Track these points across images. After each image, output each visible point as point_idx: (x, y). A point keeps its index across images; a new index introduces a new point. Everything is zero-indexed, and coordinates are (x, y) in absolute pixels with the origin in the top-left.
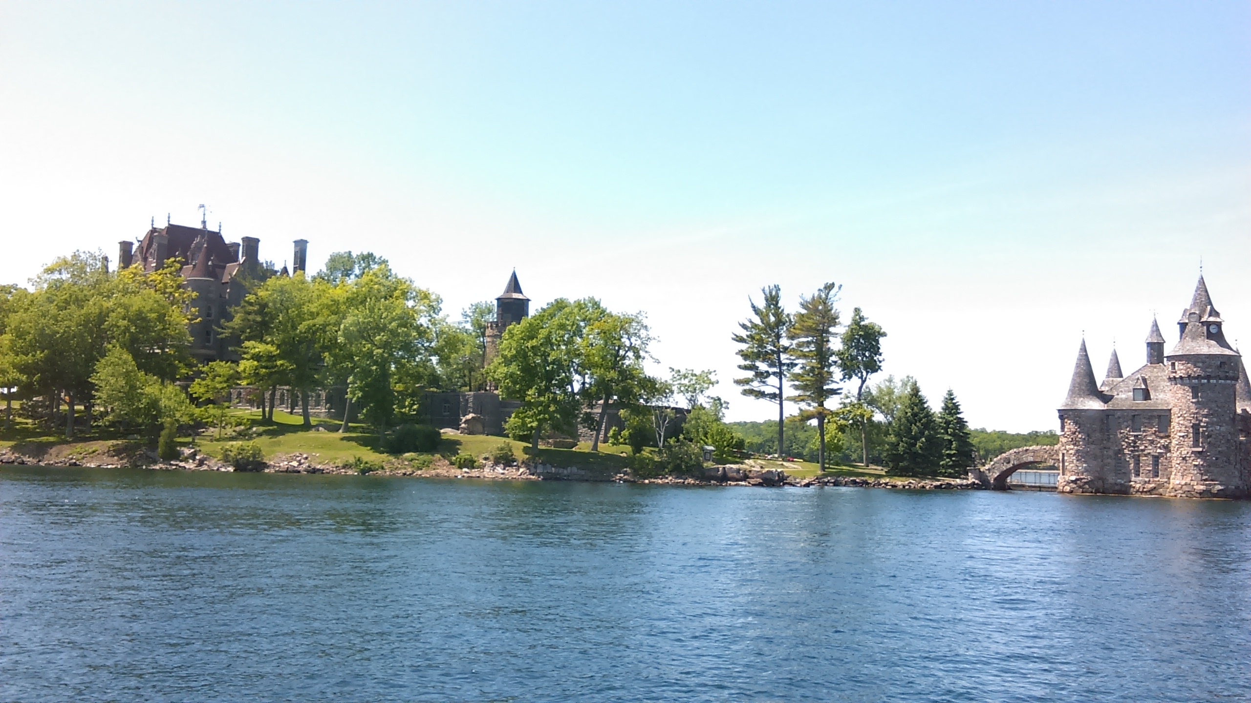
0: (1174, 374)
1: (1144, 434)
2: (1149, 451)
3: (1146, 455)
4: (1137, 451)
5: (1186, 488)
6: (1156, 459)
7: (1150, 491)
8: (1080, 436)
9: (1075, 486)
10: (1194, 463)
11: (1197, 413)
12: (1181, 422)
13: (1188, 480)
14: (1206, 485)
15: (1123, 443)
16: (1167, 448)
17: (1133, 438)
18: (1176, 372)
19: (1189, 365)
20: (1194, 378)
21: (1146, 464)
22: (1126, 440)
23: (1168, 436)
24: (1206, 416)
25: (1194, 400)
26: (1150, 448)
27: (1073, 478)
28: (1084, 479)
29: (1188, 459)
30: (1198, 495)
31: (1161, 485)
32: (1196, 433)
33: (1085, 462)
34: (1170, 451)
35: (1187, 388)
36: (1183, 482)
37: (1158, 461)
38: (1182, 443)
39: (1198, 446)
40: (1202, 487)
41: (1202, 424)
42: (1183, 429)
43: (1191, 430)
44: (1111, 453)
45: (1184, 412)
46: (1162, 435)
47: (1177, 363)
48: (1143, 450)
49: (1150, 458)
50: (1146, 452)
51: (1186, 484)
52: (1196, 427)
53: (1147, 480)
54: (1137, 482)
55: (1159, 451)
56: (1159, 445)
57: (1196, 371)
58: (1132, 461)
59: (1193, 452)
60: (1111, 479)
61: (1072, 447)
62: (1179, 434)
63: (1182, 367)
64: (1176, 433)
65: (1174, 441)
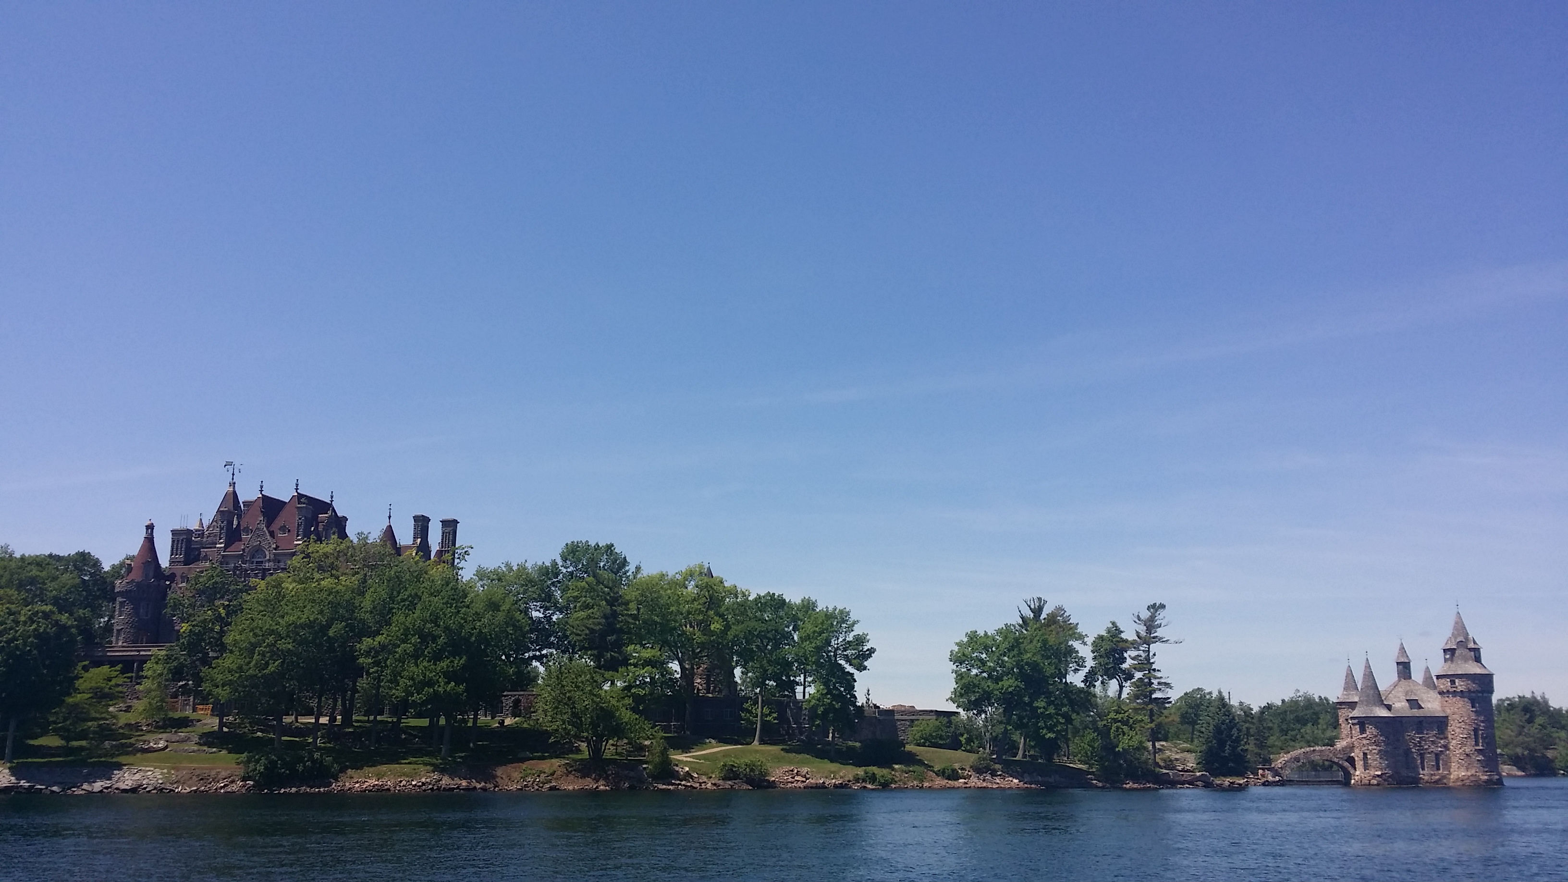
0: (1455, 689)
1: (1427, 736)
2: (1432, 750)
3: (1429, 753)
4: (1422, 750)
5: (1472, 779)
6: (1437, 756)
7: (1436, 782)
8: (1381, 738)
9: (1381, 779)
10: (1477, 758)
11: (1476, 720)
12: (1463, 727)
13: (1473, 772)
14: (1489, 775)
15: (1411, 744)
16: (1446, 747)
17: (1418, 740)
18: (1456, 687)
19: (1469, 682)
20: (1474, 692)
21: (1430, 760)
22: (1413, 741)
23: (1446, 738)
24: (1482, 722)
25: (1474, 709)
26: (1433, 747)
27: (1379, 773)
28: (1387, 773)
29: (1471, 755)
30: (1484, 784)
31: (1444, 777)
32: (1476, 735)
33: (1387, 760)
34: (1449, 749)
35: (1466, 699)
36: (1469, 774)
37: (1439, 758)
38: (1465, 743)
39: (1478, 745)
40: (1486, 777)
41: (1481, 728)
42: (1465, 732)
43: (1472, 733)
44: (1402, 752)
45: (1466, 718)
46: (1442, 736)
47: (1457, 681)
48: (1426, 749)
49: (1433, 755)
50: (1430, 750)
51: (1472, 775)
52: (1476, 731)
53: (1432, 772)
54: (1425, 774)
55: (1440, 749)
56: (1440, 745)
57: (1473, 686)
58: (1419, 758)
59: (1476, 750)
60: (1404, 772)
61: (1374, 747)
62: (1461, 736)
63: (1462, 684)
64: (1456, 735)
65: (1454, 742)
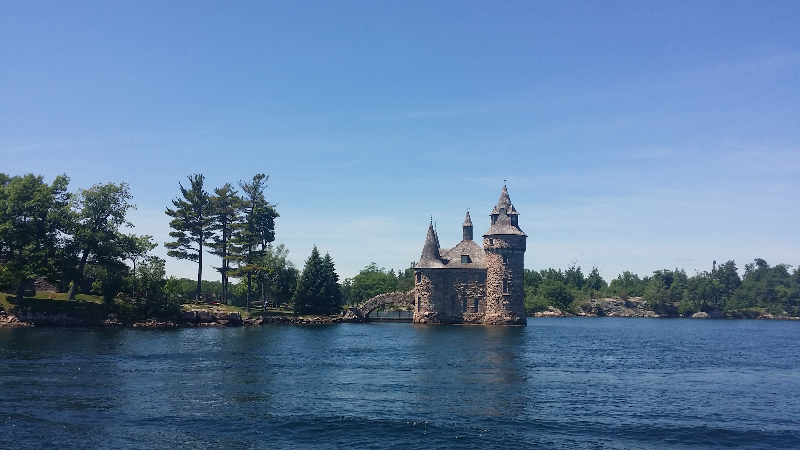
0: (492, 247)
1: (470, 284)
2: (473, 295)
3: (470, 298)
4: (465, 295)
5: (498, 319)
6: (477, 300)
7: (474, 321)
8: (432, 286)
9: (428, 319)
10: (503, 303)
11: (506, 271)
12: (496, 277)
13: (500, 314)
14: (511, 317)
15: (457, 290)
16: (484, 294)
17: (463, 287)
18: (493, 246)
19: (503, 241)
20: (505, 249)
21: (471, 303)
22: (459, 288)
23: (485, 286)
24: (510, 273)
25: (504, 263)
26: (474, 293)
27: (427, 313)
28: (434, 314)
29: (500, 300)
30: (506, 323)
31: (480, 317)
32: (505, 284)
33: (434, 303)
34: (486, 295)
35: (500, 255)
37: (478, 302)
38: (496, 290)
39: (506, 292)
40: (509, 318)
41: (509, 278)
42: (497, 281)
43: (502, 282)
44: (449, 297)
45: (498, 271)
46: (481, 285)
47: (494, 240)
48: (469, 295)
49: (474, 300)
50: (471, 296)
51: (498, 316)
52: (505, 280)
53: (471, 314)
54: (466, 315)
55: (479, 295)
56: (479, 292)
57: (506, 245)
58: (462, 302)
59: (503, 296)
60: (449, 313)
61: (426, 293)
62: (494, 285)
63: (498, 242)
64: (491, 284)
65: (489, 289)
